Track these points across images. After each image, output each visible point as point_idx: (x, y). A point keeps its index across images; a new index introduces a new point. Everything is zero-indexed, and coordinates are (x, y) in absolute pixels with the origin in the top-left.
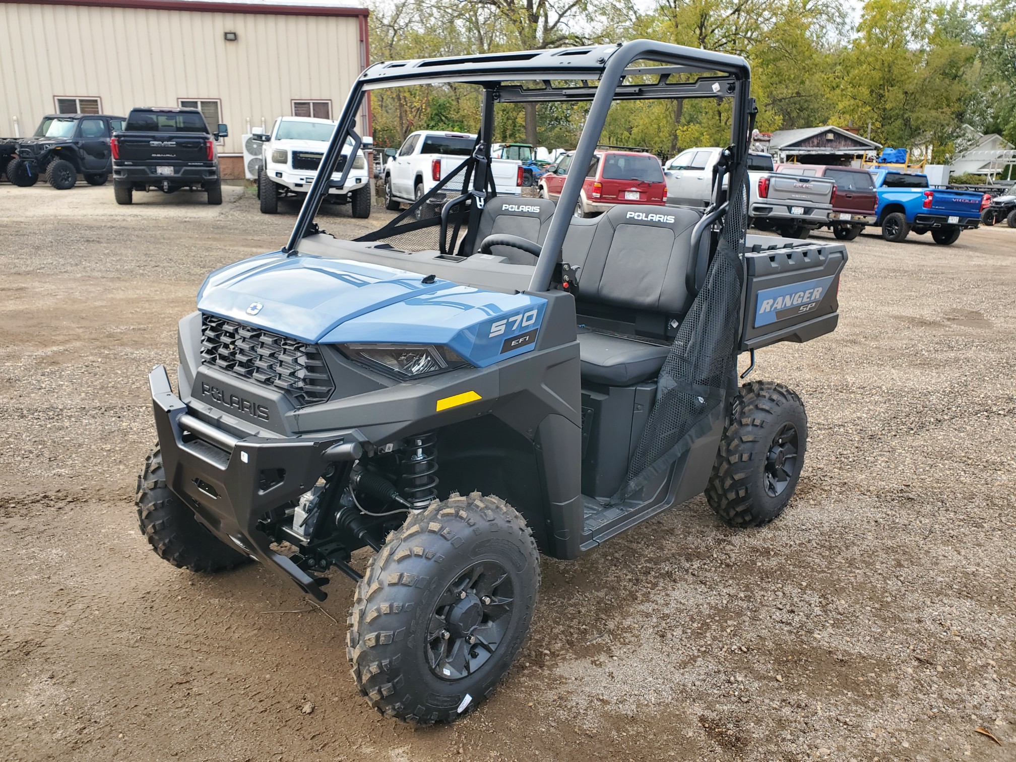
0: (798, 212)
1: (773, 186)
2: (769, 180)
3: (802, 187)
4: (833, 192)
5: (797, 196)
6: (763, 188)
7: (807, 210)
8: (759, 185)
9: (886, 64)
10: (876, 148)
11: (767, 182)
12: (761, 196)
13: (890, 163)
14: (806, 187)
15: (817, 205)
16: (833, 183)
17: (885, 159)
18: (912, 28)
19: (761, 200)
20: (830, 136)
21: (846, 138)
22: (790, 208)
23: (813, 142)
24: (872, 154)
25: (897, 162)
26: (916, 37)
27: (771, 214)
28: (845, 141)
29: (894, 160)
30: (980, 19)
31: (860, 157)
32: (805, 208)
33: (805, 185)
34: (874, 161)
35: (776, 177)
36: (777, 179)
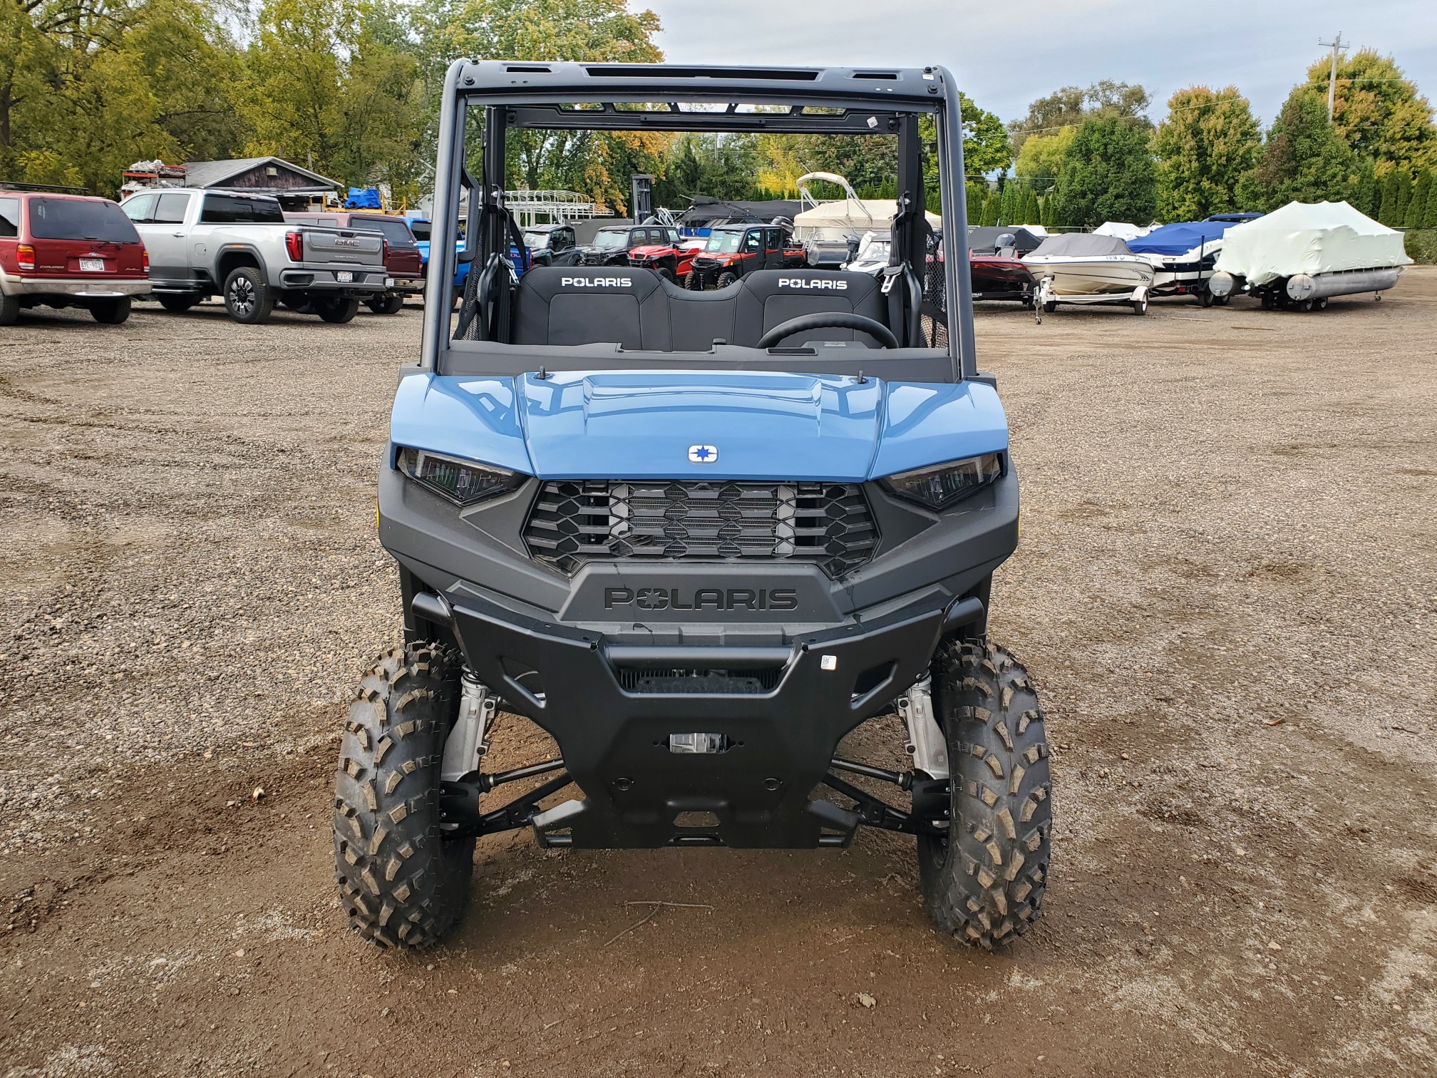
0: (345, 278)
1: (308, 243)
2: (301, 236)
3: (346, 243)
4: (385, 250)
5: (342, 257)
6: (294, 247)
7: (358, 276)
8: (288, 244)
9: (313, 74)
10: (336, 188)
11: (299, 239)
12: (293, 259)
13: (361, 208)
14: (352, 245)
15: (368, 268)
16: (382, 237)
17: (354, 203)
18: (335, 26)
19: (294, 264)
20: (272, 171)
21: (295, 174)
22: (335, 273)
23: (249, 180)
24: (332, 196)
25: (370, 207)
26: (343, 39)
27: (313, 284)
28: (294, 178)
29: (366, 204)
30: (412, 24)
31: (318, 200)
32: (353, 272)
33: (349, 240)
34: (340, 206)
35: (310, 231)
36: (312, 234)
